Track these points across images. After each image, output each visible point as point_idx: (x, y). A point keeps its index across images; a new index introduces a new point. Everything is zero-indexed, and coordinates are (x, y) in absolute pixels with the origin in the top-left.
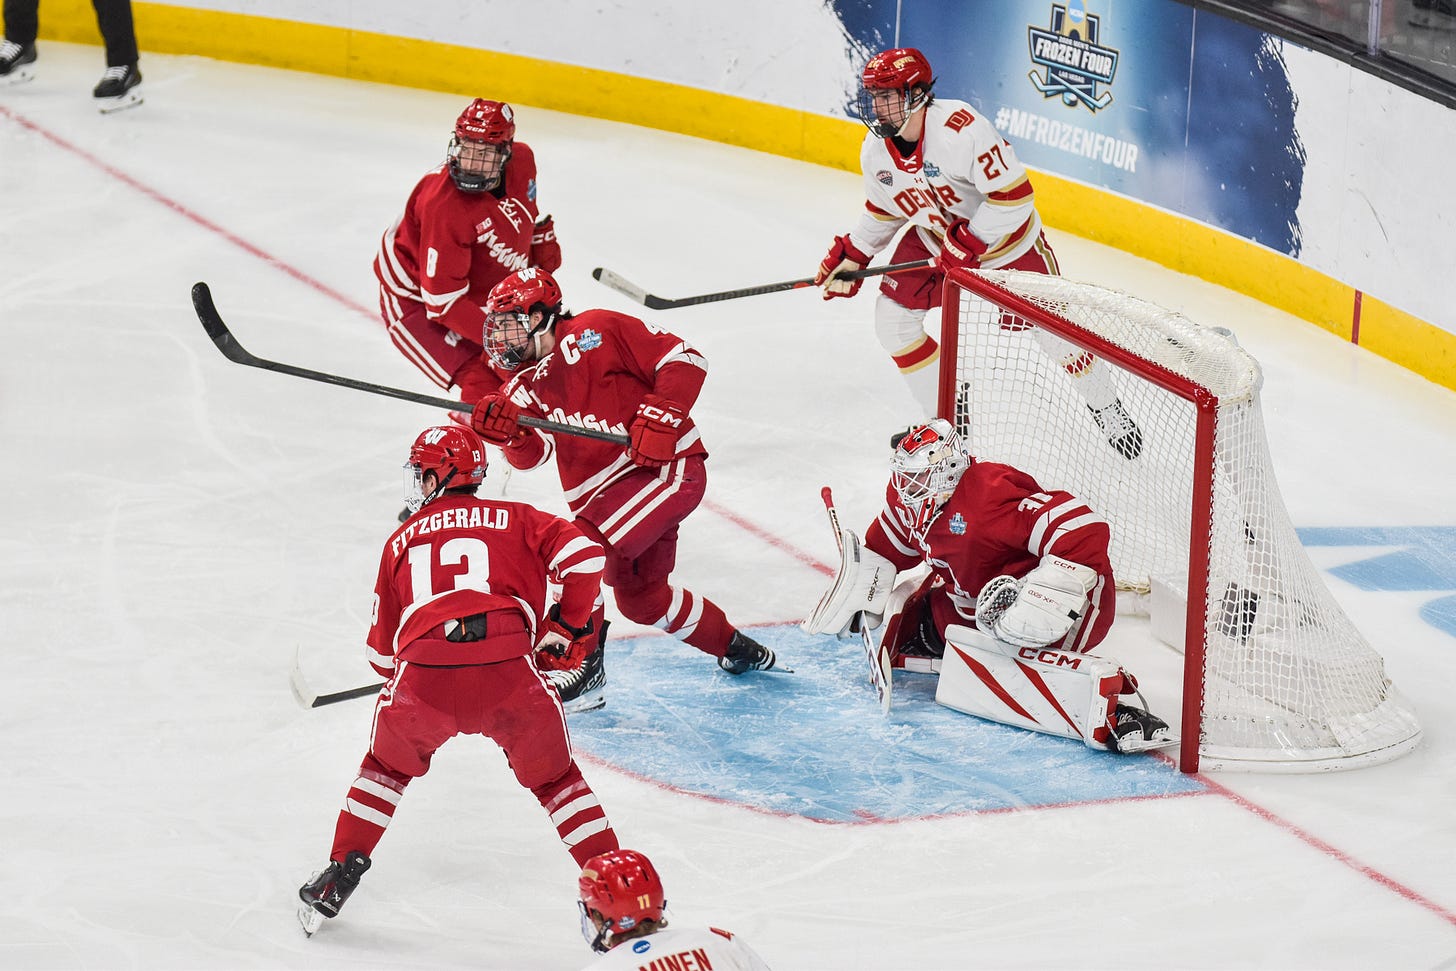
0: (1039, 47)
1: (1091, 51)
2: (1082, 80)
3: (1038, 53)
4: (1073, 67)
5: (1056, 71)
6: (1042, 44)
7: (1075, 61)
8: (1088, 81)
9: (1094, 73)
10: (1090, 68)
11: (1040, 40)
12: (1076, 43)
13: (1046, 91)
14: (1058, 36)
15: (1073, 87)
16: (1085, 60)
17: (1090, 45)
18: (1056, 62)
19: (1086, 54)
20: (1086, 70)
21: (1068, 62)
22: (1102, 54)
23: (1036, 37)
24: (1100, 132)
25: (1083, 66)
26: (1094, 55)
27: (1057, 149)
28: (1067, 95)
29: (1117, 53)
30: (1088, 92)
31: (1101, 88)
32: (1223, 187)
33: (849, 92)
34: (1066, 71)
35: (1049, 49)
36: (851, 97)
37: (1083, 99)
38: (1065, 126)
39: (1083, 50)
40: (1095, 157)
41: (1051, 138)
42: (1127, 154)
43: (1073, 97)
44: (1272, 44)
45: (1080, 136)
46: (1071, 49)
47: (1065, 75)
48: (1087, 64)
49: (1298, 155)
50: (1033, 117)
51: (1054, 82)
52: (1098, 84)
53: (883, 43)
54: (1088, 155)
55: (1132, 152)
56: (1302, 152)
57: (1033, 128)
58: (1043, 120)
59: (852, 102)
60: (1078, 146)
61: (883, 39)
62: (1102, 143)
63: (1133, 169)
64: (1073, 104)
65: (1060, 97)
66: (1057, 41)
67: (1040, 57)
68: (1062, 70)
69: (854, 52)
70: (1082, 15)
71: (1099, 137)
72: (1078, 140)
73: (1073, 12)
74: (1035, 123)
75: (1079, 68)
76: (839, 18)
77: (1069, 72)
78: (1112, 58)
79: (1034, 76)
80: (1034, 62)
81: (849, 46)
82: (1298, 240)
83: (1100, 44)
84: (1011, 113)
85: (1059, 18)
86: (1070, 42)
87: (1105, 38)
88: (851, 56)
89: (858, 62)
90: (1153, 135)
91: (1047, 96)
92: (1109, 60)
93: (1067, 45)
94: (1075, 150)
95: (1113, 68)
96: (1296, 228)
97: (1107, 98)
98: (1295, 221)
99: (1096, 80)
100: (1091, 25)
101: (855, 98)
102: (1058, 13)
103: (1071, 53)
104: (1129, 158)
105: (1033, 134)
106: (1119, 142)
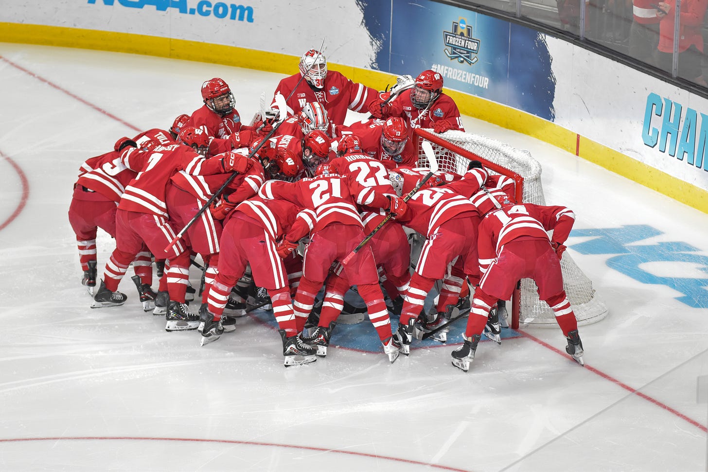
0: (448, 39)
1: (469, 41)
2: (465, 52)
3: (447, 42)
4: (462, 47)
5: (455, 49)
6: (449, 38)
7: (463, 44)
8: (468, 52)
9: (470, 49)
10: (469, 47)
11: (448, 37)
12: (463, 38)
13: (451, 57)
14: (455, 35)
15: (462, 55)
16: (466, 44)
17: (468, 38)
18: (455, 45)
19: (467, 42)
20: (467, 48)
21: (460, 45)
22: (473, 42)
23: (447, 35)
24: (473, 73)
25: (466, 46)
26: (470, 42)
27: (456, 80)
28: (459, 58)
29: (479, 41)
30: (468, 57)
31: (473, 55)
32: (523, 94)
33: (372, 59)
34: (459, 49)
35: (452, 40)
36: (372, 61)
37: (466, 60)
38: (459, 71)
39: (465, 40)
40: (471, 83)
41: (453, 76)
42: (484, 82)
43: (462, 59)
44: (541, 36)
45: (465, 75)
46: (460, 40)
47: (459, 50)
48: (467, 46)
49: (553, 80)
50: (446, 68)
51: (454, 53)
52: (472, 54)
53: (385, 39)
54: (469, 82)
55: (486, 81)
56: (555, 79)
57: (446, 72)
58: (450, 69)
59: (373, 63)
60: (465, 79)
61: (385, 37)
62: (474, 77)
63: (487, 88)
64: (462, 62)
65: (457, 59)
66: (455, 37)
67: (448, 43)
68: (458, 48)
69: (374, 43)
70: (464, 26)
71: (473, 75)
72: (464, 76)
73: (461, 25)
74: (447, 70)
75: (464, 47)
76: (367, 29)
77: (460, 49)
78: (477, 43)
79: (446, 51)
80: (446, 45)
81: (371, 41)
82: (554, 115)
83: (473, 38)
84: (437, 66)
85: (456, 27)
86: (460, 37)
87: (474, 35)
88: (372, 45)
89: (375, 47)
90: (494, 74)
91: (451, 59)
92: (476, 44)
93: (459, 38)
94: (463, 81)
95: (478, 47)
96: (553, 110)
97: (476, 59)
98: (552, 107)
99: (471, 52)
100: (469, 31)
101: (374, 61)
102: (455, 25)
103: (461, 41)
104: (485, 83)
105: (446, 74)
106: (481, 77)
